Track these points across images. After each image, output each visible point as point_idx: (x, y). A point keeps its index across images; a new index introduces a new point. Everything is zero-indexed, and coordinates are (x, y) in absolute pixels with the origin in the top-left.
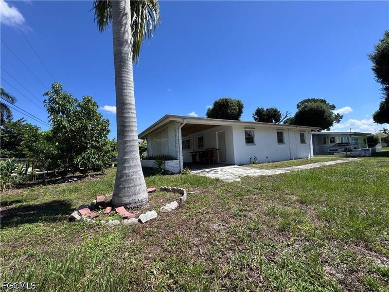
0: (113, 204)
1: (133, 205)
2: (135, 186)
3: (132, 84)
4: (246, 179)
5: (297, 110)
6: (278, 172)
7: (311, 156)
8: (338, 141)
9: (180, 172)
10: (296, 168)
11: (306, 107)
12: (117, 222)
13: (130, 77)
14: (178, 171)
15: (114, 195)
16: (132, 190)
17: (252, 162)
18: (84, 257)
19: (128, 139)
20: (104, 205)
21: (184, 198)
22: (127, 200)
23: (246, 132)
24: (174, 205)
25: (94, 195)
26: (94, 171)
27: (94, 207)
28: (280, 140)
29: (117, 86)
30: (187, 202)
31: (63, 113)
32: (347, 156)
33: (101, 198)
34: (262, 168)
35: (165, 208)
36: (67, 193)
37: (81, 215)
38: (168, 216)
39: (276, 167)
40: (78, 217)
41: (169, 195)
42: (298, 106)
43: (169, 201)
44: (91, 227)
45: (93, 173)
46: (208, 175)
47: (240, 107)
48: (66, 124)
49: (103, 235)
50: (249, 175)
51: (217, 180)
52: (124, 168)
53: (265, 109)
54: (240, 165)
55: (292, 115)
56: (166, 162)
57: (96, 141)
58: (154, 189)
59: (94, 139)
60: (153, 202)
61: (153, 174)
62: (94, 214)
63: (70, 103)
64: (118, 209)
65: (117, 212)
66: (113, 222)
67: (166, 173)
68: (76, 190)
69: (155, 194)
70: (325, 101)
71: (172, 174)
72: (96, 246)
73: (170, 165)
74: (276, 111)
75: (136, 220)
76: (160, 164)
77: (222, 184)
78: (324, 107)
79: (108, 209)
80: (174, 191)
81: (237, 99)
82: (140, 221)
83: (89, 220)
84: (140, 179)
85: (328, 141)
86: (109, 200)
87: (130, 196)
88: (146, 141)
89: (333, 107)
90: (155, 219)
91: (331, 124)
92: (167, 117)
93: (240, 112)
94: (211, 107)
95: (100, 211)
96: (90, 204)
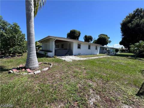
0: (25, 68)
1: (33, 69)
2: (34, 62)
3: (33, 26)
4: (74, 61)
5: (98, 37)
6: (85, 59)
7: (98, 54)
8: (107, 49)
9: (53, 57)
10: (91, 58)
11: (101, 37)
12: (26, 74)
13: (33, 24)
14: (52, 56)
15: (26, 65)
16: (32, 63)
17: (79, 55)
18: (15, 83)
19: (31, 46)
20: (22, 68)
21: (51, 66)
22: (30, 67)
23: (78, 44)
24: (47, 69)
25: (18, 64)
26: (18, 54)
27: (18, 69)
28: (89, 48)
29: (27, 26)
30: (52, 68)
31: (3, 29)
32: (108, 55)
33: (21, 66)
34: (81, 57)
35: (44, 69)
36: (7, 63)
37: (13, 71)
38: (44, 72)
39: (85, 57)
40: (12, 72)
41: (46, 65)
42: (99, 36)
43: (46, 67)
44: (17, 75)
45: (18, 55)
46: (62, 59)
47: (80, 34)
48: (5, 34)
49: (21, 78)
50: (76, 59)
51: (64, 61)
52: (30, 56)
53: (88, 36)
54: (75, 55)
55: (96, 39)
56: (48, 53)
57: (19, 42)
58: (42, 63)
59: (18, 41)
60: (40, 68)
61: (43, 57)
62: (18, 71)
63: (7, 25)
64: (27, 70)
65: (26, 71)
66: (25, 73)
67: (47, 57)
68: (11, 62)
69: (42, 65)
70: (107, 36)
71: (50, 57)
72: (19, 80)
73: (49, 54)
74: (91, 37)
75: (33, 73)
76: (46, 53)
77: (66, 62)
78: (106, 38)
79: (24, 70)
80: (49, 64)
81: (79, 31)
82: (34, 73)
83: (16, 73)
84: (35, 60)
85: (105, 49)
86: (24, 66)
87: (32, 65)
88: (41, 44)
89: (109, 38)
90: (39, 73)
91: (107, 44)
92: (49, 37)
93: (79, 36)
94: (69, 32)
95: (21, 70)
96: (17, 68)
